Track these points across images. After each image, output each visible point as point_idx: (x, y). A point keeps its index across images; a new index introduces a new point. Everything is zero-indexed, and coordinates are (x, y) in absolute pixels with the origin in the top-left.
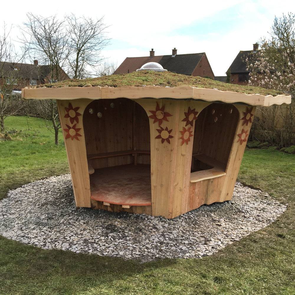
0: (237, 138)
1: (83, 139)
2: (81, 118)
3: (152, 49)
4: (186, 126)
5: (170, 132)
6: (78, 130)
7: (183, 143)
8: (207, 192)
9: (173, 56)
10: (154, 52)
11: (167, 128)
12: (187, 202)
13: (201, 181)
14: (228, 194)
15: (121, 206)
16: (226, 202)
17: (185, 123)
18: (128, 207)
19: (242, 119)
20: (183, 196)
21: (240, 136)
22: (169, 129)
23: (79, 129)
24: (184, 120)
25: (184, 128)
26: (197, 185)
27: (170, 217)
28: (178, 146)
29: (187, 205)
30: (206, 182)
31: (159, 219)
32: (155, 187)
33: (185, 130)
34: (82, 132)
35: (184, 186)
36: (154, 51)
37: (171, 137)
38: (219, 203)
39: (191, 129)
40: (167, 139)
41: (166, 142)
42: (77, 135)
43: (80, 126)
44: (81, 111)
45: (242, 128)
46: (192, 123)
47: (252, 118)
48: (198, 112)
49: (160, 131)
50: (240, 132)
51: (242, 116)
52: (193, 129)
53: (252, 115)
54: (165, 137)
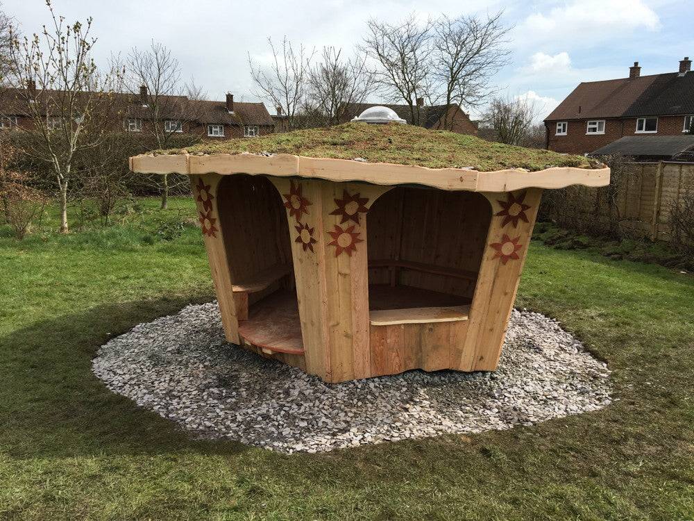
0: (489, 252)
1: (219, 234)
2: (214, 203)
3: (636, 64)
4: (342, 222)
5: (311, 232)
6: (212, 221)
7: (338, 253)
8: (421, 347)
9: (682, 75)
10: (639, 68)
11: (307, 225)
12: (367, 358)
13: (399, 325)
14: (482, 358)
15: (261, 348)
16: (480, 374)
17: (338, 218)
18: (269, 352)
19: (499, 214)
20: (355, 347)
21: (497, 247)
22: (310, 228)
23: (215, 220)
24: (335, 213)
25: (337, 227)
26: (389, 331)
27: (328, 380)
28: (327, 257)
29: (367, 365)
30: (415, 329)
31: (311, 379)
32: (305, 324)
33: (339, 231)
34: (218, 225)
35: (355, 329)
36: (639, 66)
37: (313, 241)
38: (460, 373)
39: (357, 229)
40: (309, 244)
41: (308, 249)
42: (213, 229)
43: (215, 214)
44: (213, 192)
45: (502, 231)
46: (355, 218)
47: (527, 213)
48: (366, 200)
49: (299, 229)
50: (498, 241)
51: (496, 209)
52: (362, 230)
53: (525, 207)
54: (307, 241)
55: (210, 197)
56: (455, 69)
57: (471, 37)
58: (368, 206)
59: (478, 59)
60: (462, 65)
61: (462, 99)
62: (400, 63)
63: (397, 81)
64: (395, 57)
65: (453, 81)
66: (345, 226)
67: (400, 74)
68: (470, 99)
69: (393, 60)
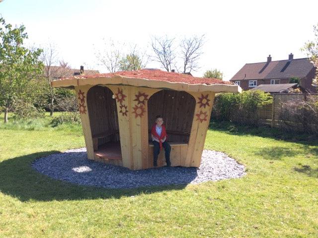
0: (195, 118)
1: (87, 112)
2: (85, 99)
4: (138, 104)
5: (126, 108)
6: (84, 107)
7: (136, 116)
9: (290, 61)
10: (271, 57)
11: (124, 105)
14: (193, 161)
15: (104, 158)
17: (137, 102)
18: (108, 160)
19: (198, 103)
20: (143, 155)
21: (198, 115)
22: (126, 106)
24: (135, 100)
25: (136, 106)
27: (132, 169)
32: (123, 146)
34: (86, 108)
37: (127, 111)
38: (185, 167)
39: (144, 107)
40: (125, 113)
41: (125, 115)
42: (85, 110)
43: (86, 104)
44: (85, 95)
45: (200, 110)
46: (143, 102)
47: (209, 102)
48: (147, 96)
49: (121, 107)
50: (199, 113)
51: (197, 101)
52: (146, 107)
53: (208, 100)
54: (124, 111)
55: (84, 97)
56: (188, 55)
57: (195, 42)
58: (148, 98)
59: (197, 51)
60: (191, 54)
61: (191, 69)
62: (163, 52)
63: (162, 60)
64: (161, 49)
65: (187, 61)
66: (139, 105)
67: (163, 57)
68: (194, 69)
69: (160, 51)
